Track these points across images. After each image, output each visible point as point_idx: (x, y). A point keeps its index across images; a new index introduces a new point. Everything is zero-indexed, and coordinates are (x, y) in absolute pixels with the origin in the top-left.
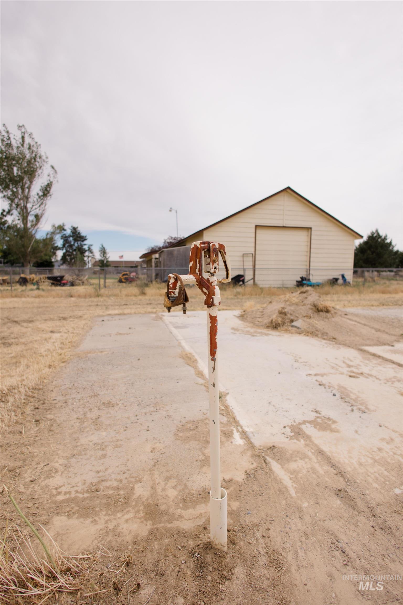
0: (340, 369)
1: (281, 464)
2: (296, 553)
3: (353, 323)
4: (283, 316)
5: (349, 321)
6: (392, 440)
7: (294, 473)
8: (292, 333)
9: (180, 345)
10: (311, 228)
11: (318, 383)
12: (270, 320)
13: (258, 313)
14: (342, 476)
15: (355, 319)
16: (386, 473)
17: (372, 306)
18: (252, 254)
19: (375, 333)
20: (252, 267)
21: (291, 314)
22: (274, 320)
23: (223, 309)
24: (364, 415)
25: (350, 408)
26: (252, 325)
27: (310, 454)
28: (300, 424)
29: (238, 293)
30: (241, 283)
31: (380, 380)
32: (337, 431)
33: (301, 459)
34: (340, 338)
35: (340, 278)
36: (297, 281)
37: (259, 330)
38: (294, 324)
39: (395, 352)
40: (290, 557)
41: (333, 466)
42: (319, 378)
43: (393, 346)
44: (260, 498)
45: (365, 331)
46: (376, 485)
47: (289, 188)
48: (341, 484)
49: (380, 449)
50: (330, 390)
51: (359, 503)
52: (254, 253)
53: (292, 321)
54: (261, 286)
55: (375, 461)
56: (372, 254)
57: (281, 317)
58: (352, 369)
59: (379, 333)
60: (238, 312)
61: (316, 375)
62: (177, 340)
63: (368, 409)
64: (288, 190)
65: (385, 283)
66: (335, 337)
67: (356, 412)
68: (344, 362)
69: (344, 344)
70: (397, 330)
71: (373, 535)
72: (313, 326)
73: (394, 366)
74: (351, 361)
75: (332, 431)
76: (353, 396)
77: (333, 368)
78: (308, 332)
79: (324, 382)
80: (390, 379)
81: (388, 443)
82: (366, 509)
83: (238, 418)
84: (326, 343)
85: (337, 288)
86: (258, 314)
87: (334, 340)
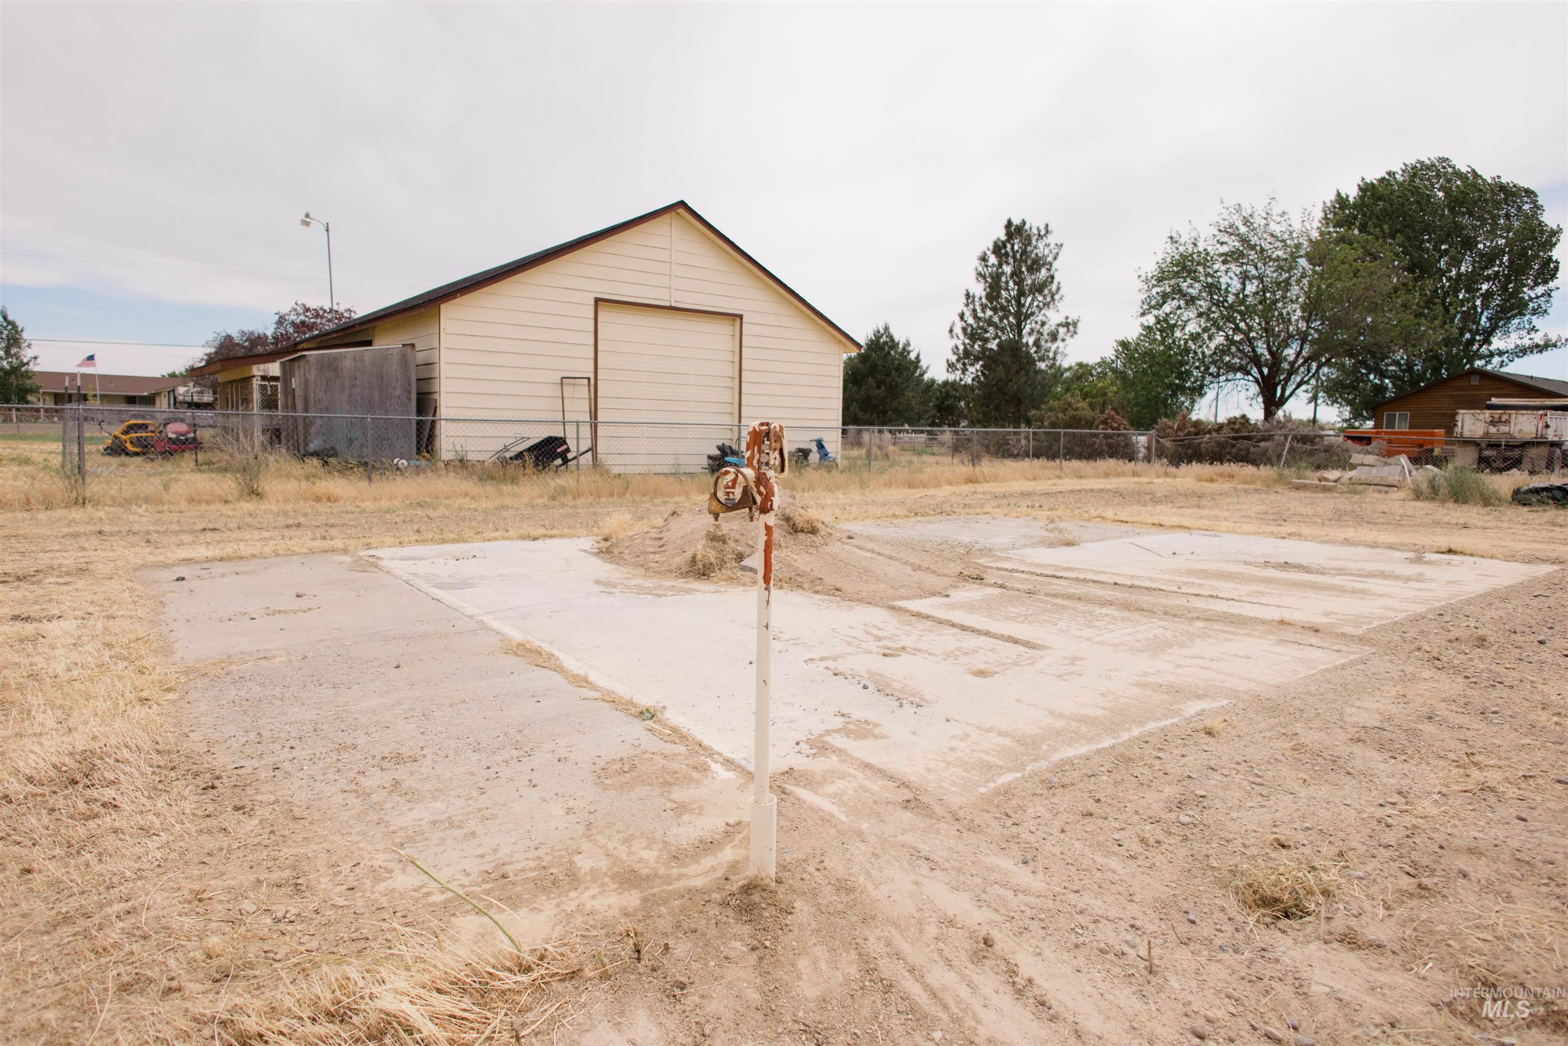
0: (864, 645)
1: (811, 790)
2: (868, 874)
3: (869, 554)
4: (719, 545)
5: (859, 552)
6: (967, 735)
7: (836, 797)
8: (744, 585)
9: (484, 627)
10: (741, 317)
11: (831, 673)
12: (688, 555)
13: (648, 542)
14: (907, 787)
15: (870, 546)
16: (965, 774)
17: (894, 516)
18: (589, 379)
19: (913, 573)
20: (587, 417)
21: (736, 541)
22: (699, 557)
23: (545, 536)
24: (919, 710)
25: (897, 703)
26: (642, 571)
27: (851, 771)
28: (820, 735)
29: (563, 491)
30: (559, 461)
31: (936, 656)
32: (885, 737)
33: (839, 778)
34: (849, 587)
35: (814, 448)
36: (710, 457)
37: (667, 583)
38: (746, 562)
39: (953, 607)
40: (862, 879)
41: (891, 778)
42: (831, 664)
43: (947, 596)
44: (796, 833)
45: (893, 570)
46: (954, 789)
47: (682, 204)
48: (908, 795)
49: (952, 749)
50: (855, 681)
51: (937, 809)
52: (592, 376)
53: (740, 557)
54: (616, 470)
55: (949, 763)
56: (878, 387)
57: (714, 548)
58: (885, 643)
59: (919, 572)
60: (587, 543)
61: (822, 659)
62: (470, 617)
63: (926, 701)
64: (681, 211)
65: (911, 462)
66: (838, 586)
67: (906, 706)
68: (867, 633)
69: (858, 600)
70: (952, 565)
71: (959, 837)
72: (790, 566)
73: (954, 630)
74: (879, 629)
75: (876, 737)
76: (896, 685)
77: (850, 644)
78: (780, 580)
79: (841, 669)
80: (952, 652)
81: (962, 740)
82: (946, 815)
83: (707, 742)
84: (823, 601)
85: (810, 474)
86: (651, 546)
87: (837, 593)
